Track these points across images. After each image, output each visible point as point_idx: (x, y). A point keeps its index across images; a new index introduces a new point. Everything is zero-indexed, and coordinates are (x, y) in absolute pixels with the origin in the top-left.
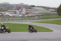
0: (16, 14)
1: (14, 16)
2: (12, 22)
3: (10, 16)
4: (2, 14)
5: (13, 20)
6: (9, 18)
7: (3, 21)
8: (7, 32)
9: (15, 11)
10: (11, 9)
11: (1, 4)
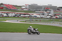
0: (43, 15)
1: (42, 17)
2: (40, 24)
3: (38, 18)
4: (29, 15)
5: (40, 21)
6: (37, 19)
7: (30, 22)
8: (36, 34)
9: (43, 13)
10: (39, 10)
11: (29, 5)
